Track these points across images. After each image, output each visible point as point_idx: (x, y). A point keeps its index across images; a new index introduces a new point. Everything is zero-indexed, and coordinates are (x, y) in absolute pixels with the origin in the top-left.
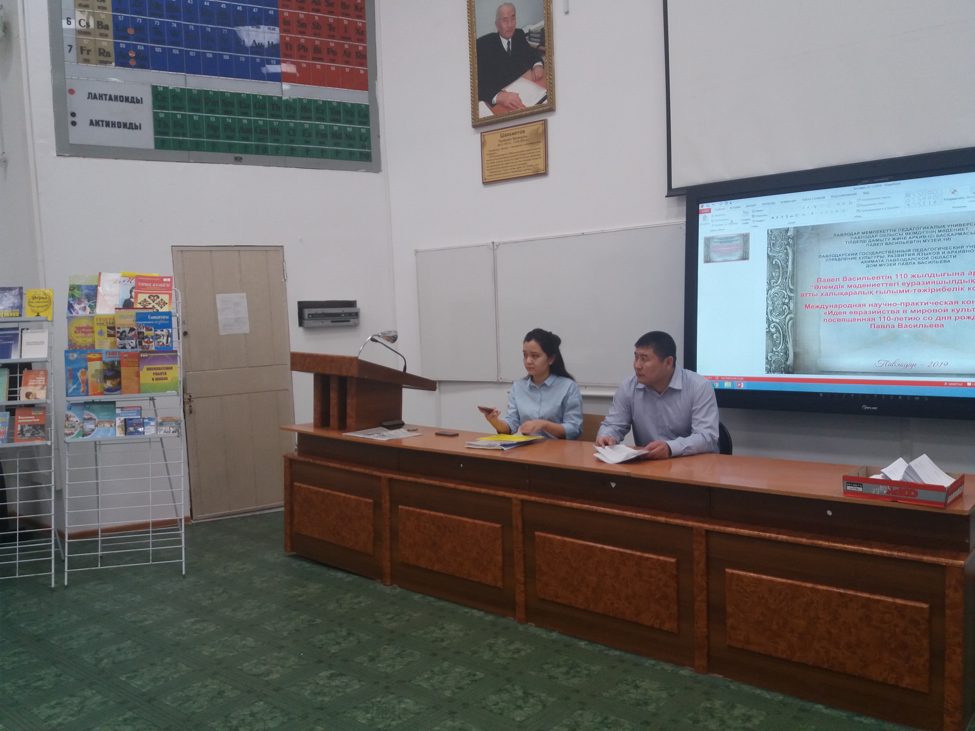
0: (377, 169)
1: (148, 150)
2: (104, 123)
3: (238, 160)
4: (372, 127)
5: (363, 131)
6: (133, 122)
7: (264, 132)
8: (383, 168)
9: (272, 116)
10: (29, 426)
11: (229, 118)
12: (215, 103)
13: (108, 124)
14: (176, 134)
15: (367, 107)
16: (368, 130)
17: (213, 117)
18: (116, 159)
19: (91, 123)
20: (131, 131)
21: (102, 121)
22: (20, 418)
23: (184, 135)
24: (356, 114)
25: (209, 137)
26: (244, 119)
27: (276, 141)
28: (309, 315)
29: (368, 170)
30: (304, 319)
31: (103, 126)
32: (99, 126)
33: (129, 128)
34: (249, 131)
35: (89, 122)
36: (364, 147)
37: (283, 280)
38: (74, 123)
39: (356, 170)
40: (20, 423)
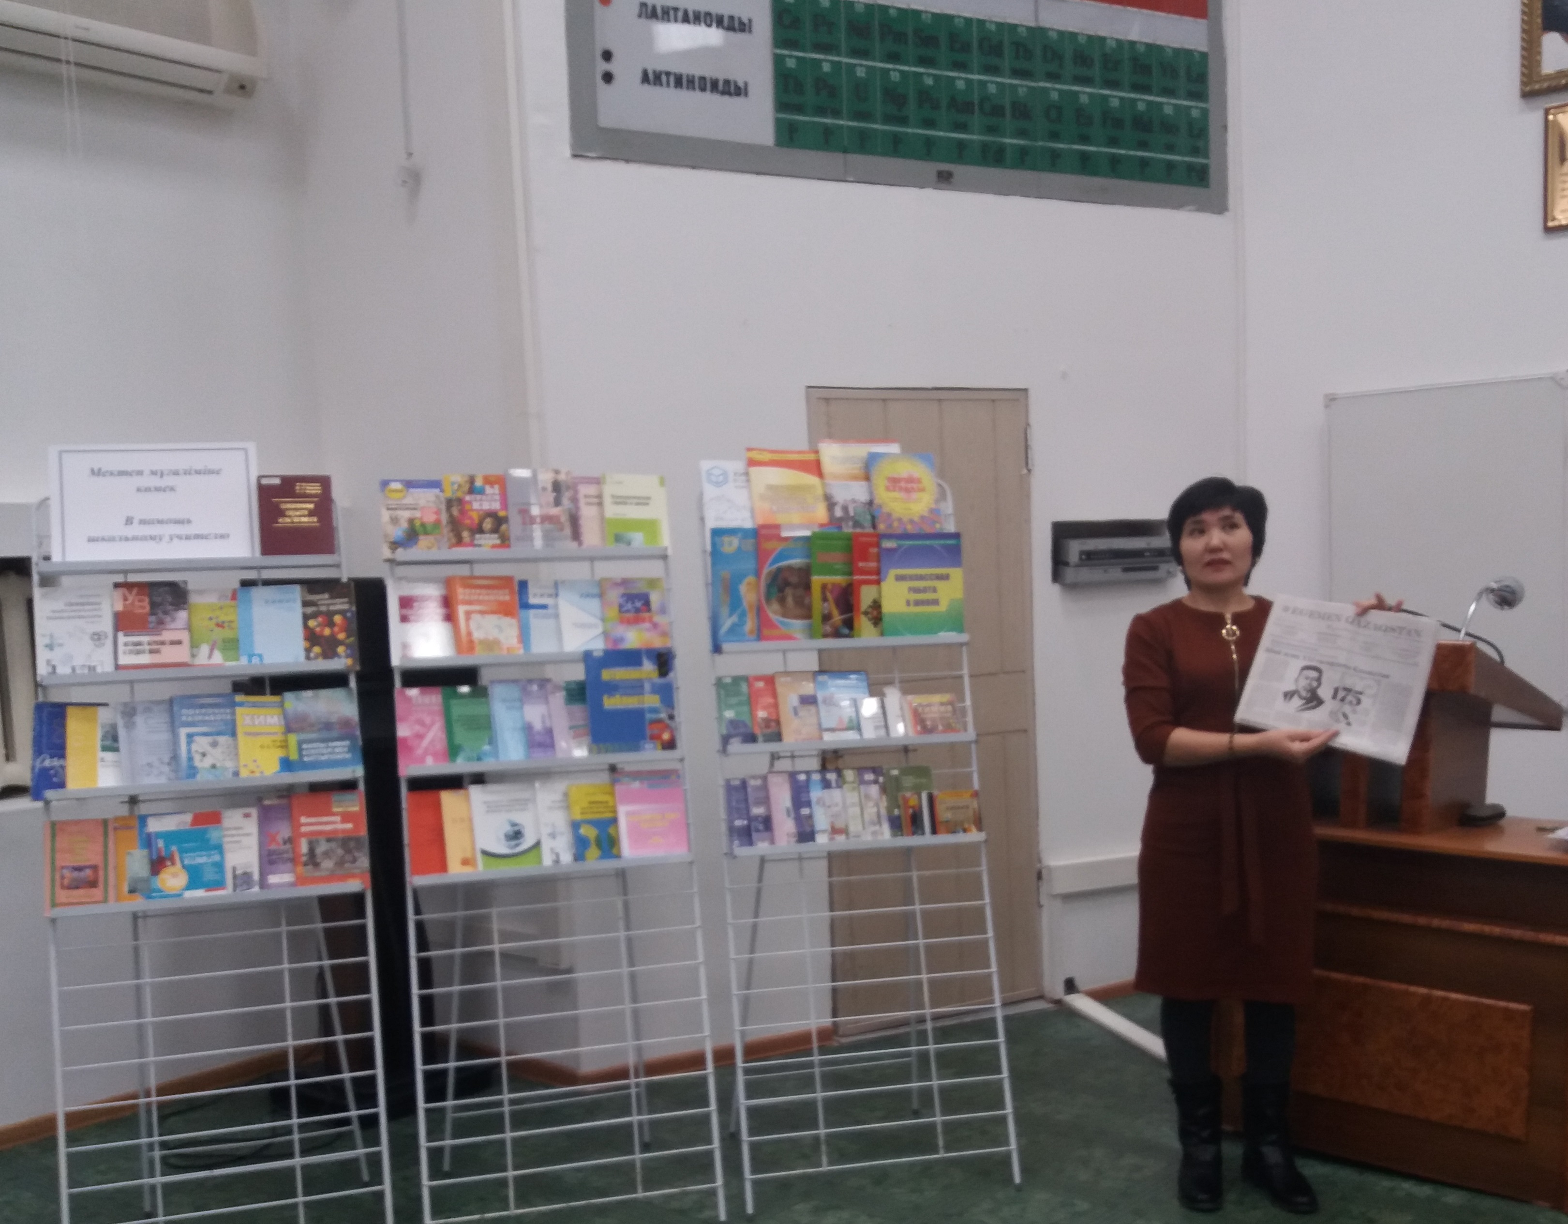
0: (1219, 206)
1: (763, 148)
2: (672, 79)
3: (944, 179)
4: (1211, 105)
5: (1195, 113)
6: (731, 77)
7: (997, 111)
8: (1231, 202)
9: (1017, 73)
11: (928, 75)
12: (900, 37)
13: (679, 81)
14: (821, 111)
15: (1204, 55)
16: (1205, 112)
17: (896, 71)
18: (694, 167)
19: (645, 78)
20: (726, 98)
21: (668, 74)
23: (836, 114)
24: (1182, 73)
25: (888, 119)
26: (960, 78)
27: (1022, 133)
28: (1082, 553)
29: (1203, 207)
30: (1067, 564)
32: (661, 85)
34: (967, 107)
35: (639, 75)
36: (1195, 151)
38: (608, 77)
39: (1178, 206)
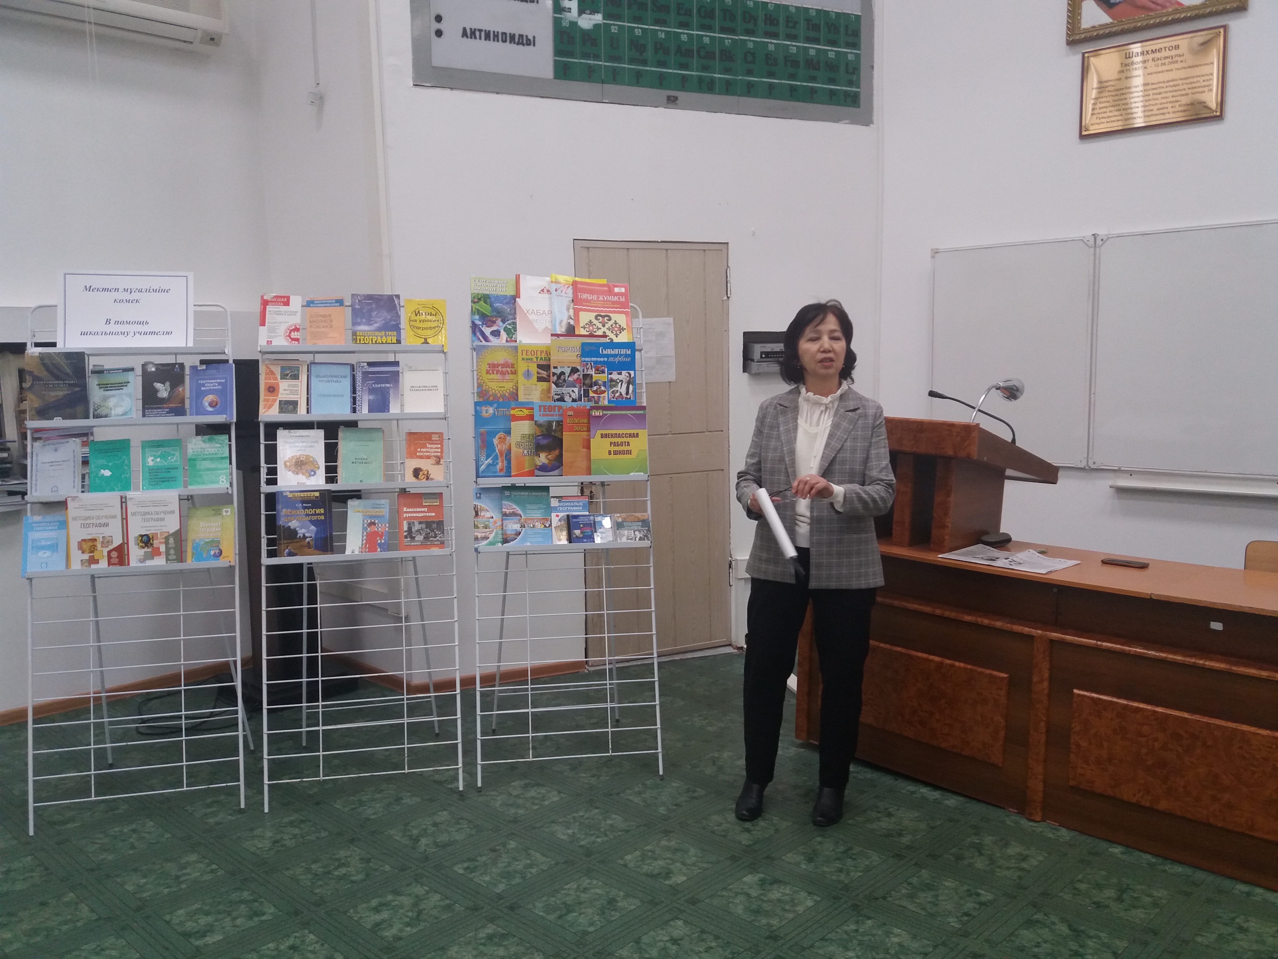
0: (866, 120)
1: (544, 80)
2: (483, 34)
3: (672, 102)
4: (863, 52)
5: (850, 57)
6: (524, 33)
7: (710, 55)
8: (875, 118)
9: (723, 30)
10: (420, 523)
11: (661, 31)
12: (643, 6)
13: (487, 36)
14: (586, 56)
15: (858, 17)
16: (858, 56)
17: (638, 28)
18: (497, 93)
19: (464, 34)
20: (521, 47)
21: (480, 31)
22: (405, 509)
23: (597, 57)
24: (842, 30)
25: (632, 61)
26: (684, 33)
27: (727, 71)
28: (762, 353)
29: (854, 122)
30: (753, 360)
31: (480, 38)
32: (475, 38)
33: (518, 44)
34: (689, 53)
35: (461, 31)
36: (850, 83)
37: (726, 298)
38: (439, 33)
39: (837, 120)
40: (406, 518)
